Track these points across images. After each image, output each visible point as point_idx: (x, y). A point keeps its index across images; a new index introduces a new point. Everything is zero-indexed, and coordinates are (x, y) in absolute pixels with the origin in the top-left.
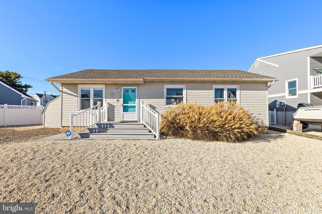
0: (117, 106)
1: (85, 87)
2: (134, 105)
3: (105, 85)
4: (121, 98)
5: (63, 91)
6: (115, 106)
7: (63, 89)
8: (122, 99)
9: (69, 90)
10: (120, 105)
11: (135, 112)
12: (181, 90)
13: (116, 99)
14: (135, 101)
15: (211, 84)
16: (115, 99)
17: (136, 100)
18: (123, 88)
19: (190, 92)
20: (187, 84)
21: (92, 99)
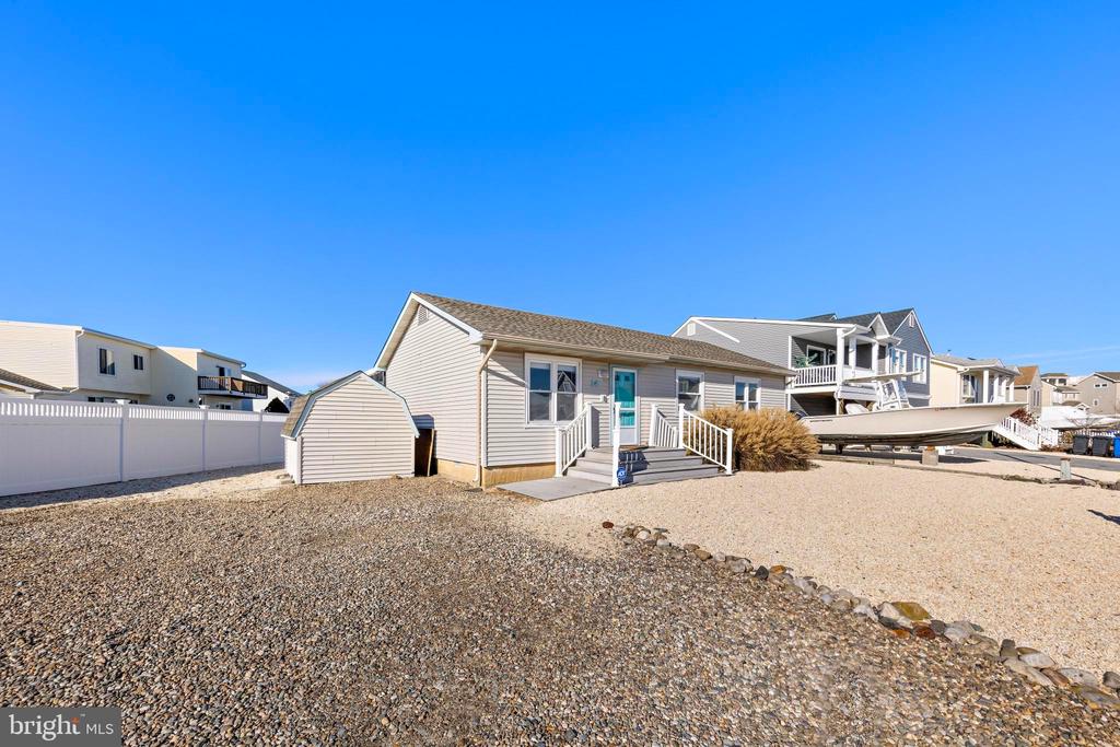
0: (603, 413)
1: (541, 361)
2: (633, 409)
3: (580, 360)
4: (611, 393)
5: (489, 367)
6: (599, 412)
7: (489, 363)
8: (613, 395)
9: (503, 365)
10: (609, 409)
11: (633, 427)
12: (698, 381)
13: (601, 397)
14: (633, 400)
15: (732, 374)
16: (599, 394)
17: (636, 398)
18: (615, 369)
19: (709, 385)
20: (707, 372)
21: (556, 395)
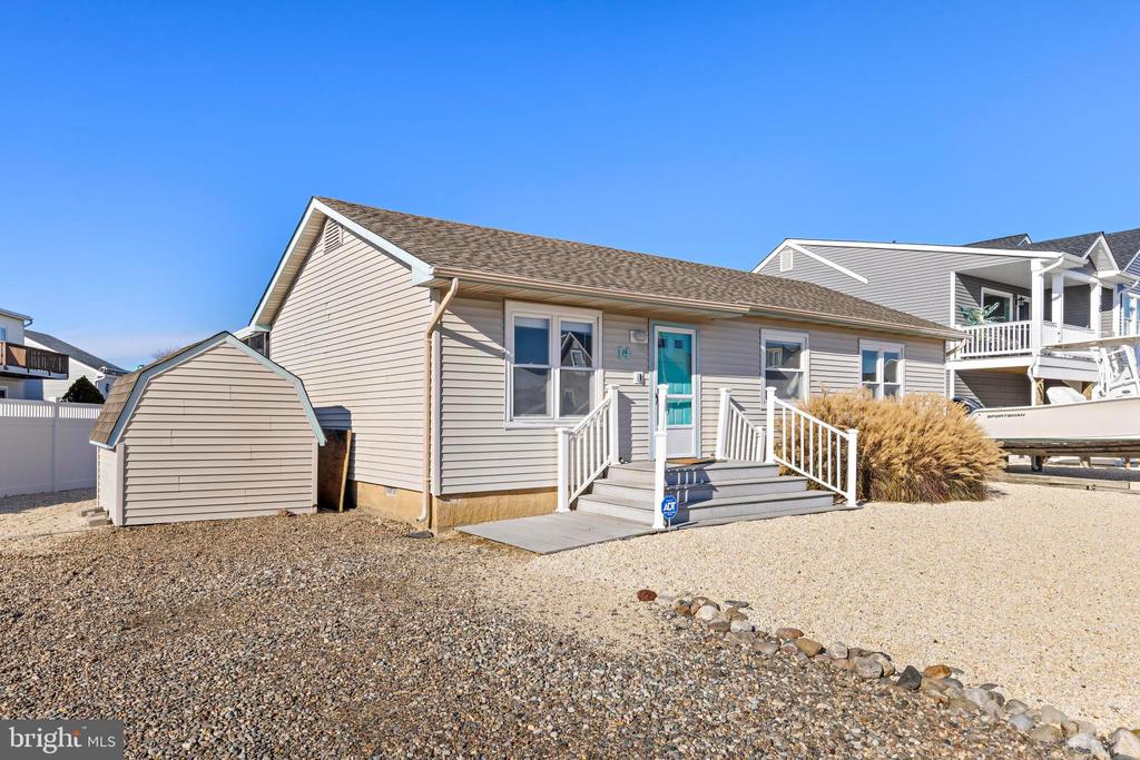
0: (638, 403)
1: (532, 315)
2: (688, 396)
3: (599, 313)
4: (653, 370)
5: (445, 326)
6: (631, 401)
7: (445, 318)
8: (655, 373)
9: (468, 322)
10: (648, 396)
11: (689, 426)
12: (798, 349)
13: (635, 375)
14: (689, 381)
15: (856, 337)
16: (631, 371)
17: (694, 377)
18: (658, 329)
20: (813, 332)
21: (558, 372)
